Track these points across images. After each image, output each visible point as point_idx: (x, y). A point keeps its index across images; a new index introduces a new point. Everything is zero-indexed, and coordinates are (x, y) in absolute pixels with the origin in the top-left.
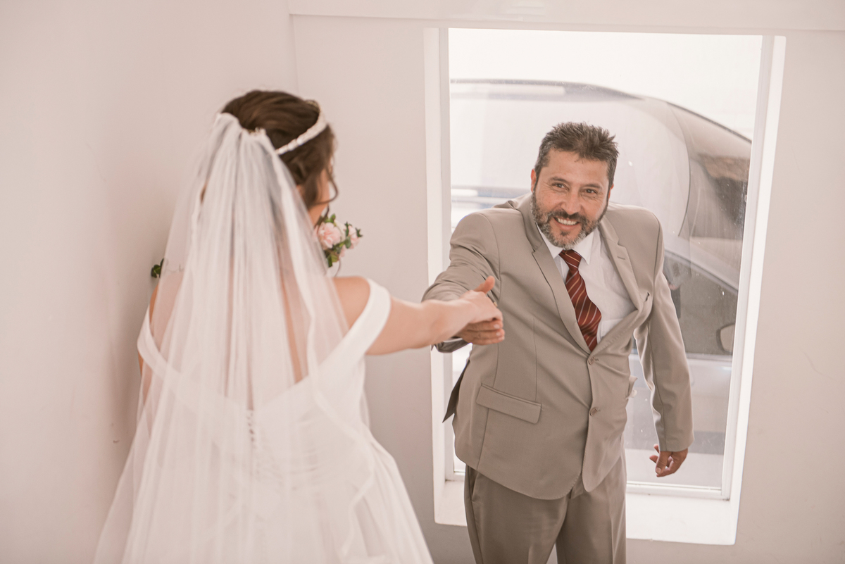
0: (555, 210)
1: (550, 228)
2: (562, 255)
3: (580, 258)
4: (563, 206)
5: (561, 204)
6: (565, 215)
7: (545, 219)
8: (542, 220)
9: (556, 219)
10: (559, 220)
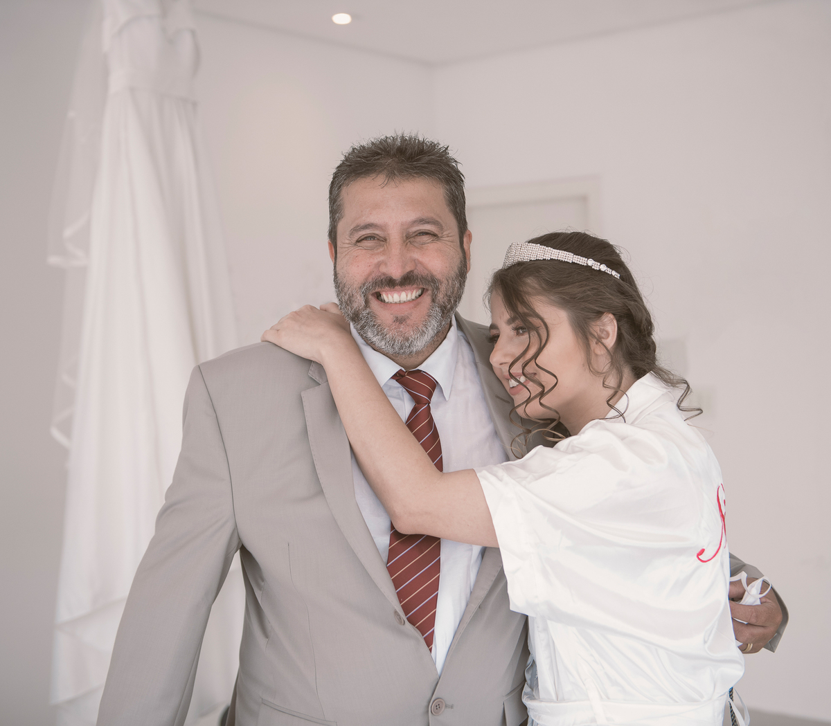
0: (370, 280)
1: (372, 316)
2: (398, 377)
3: (434, 384)
4: (383, 269)
5: (379, 265)
6: (391, 283)
7: (359, 301)
8: (355, 305)
9: (378, 296)
10: (384, 296)
